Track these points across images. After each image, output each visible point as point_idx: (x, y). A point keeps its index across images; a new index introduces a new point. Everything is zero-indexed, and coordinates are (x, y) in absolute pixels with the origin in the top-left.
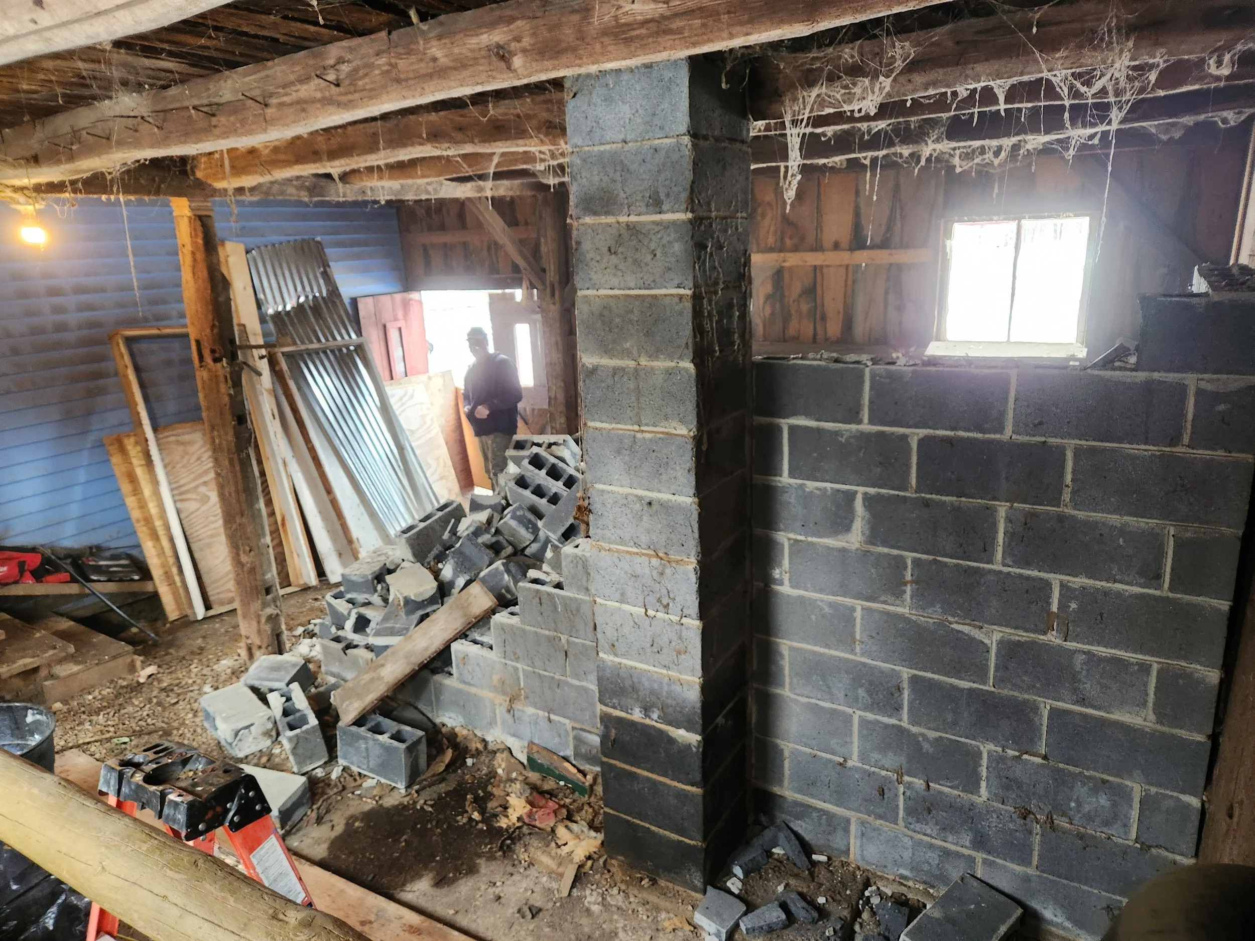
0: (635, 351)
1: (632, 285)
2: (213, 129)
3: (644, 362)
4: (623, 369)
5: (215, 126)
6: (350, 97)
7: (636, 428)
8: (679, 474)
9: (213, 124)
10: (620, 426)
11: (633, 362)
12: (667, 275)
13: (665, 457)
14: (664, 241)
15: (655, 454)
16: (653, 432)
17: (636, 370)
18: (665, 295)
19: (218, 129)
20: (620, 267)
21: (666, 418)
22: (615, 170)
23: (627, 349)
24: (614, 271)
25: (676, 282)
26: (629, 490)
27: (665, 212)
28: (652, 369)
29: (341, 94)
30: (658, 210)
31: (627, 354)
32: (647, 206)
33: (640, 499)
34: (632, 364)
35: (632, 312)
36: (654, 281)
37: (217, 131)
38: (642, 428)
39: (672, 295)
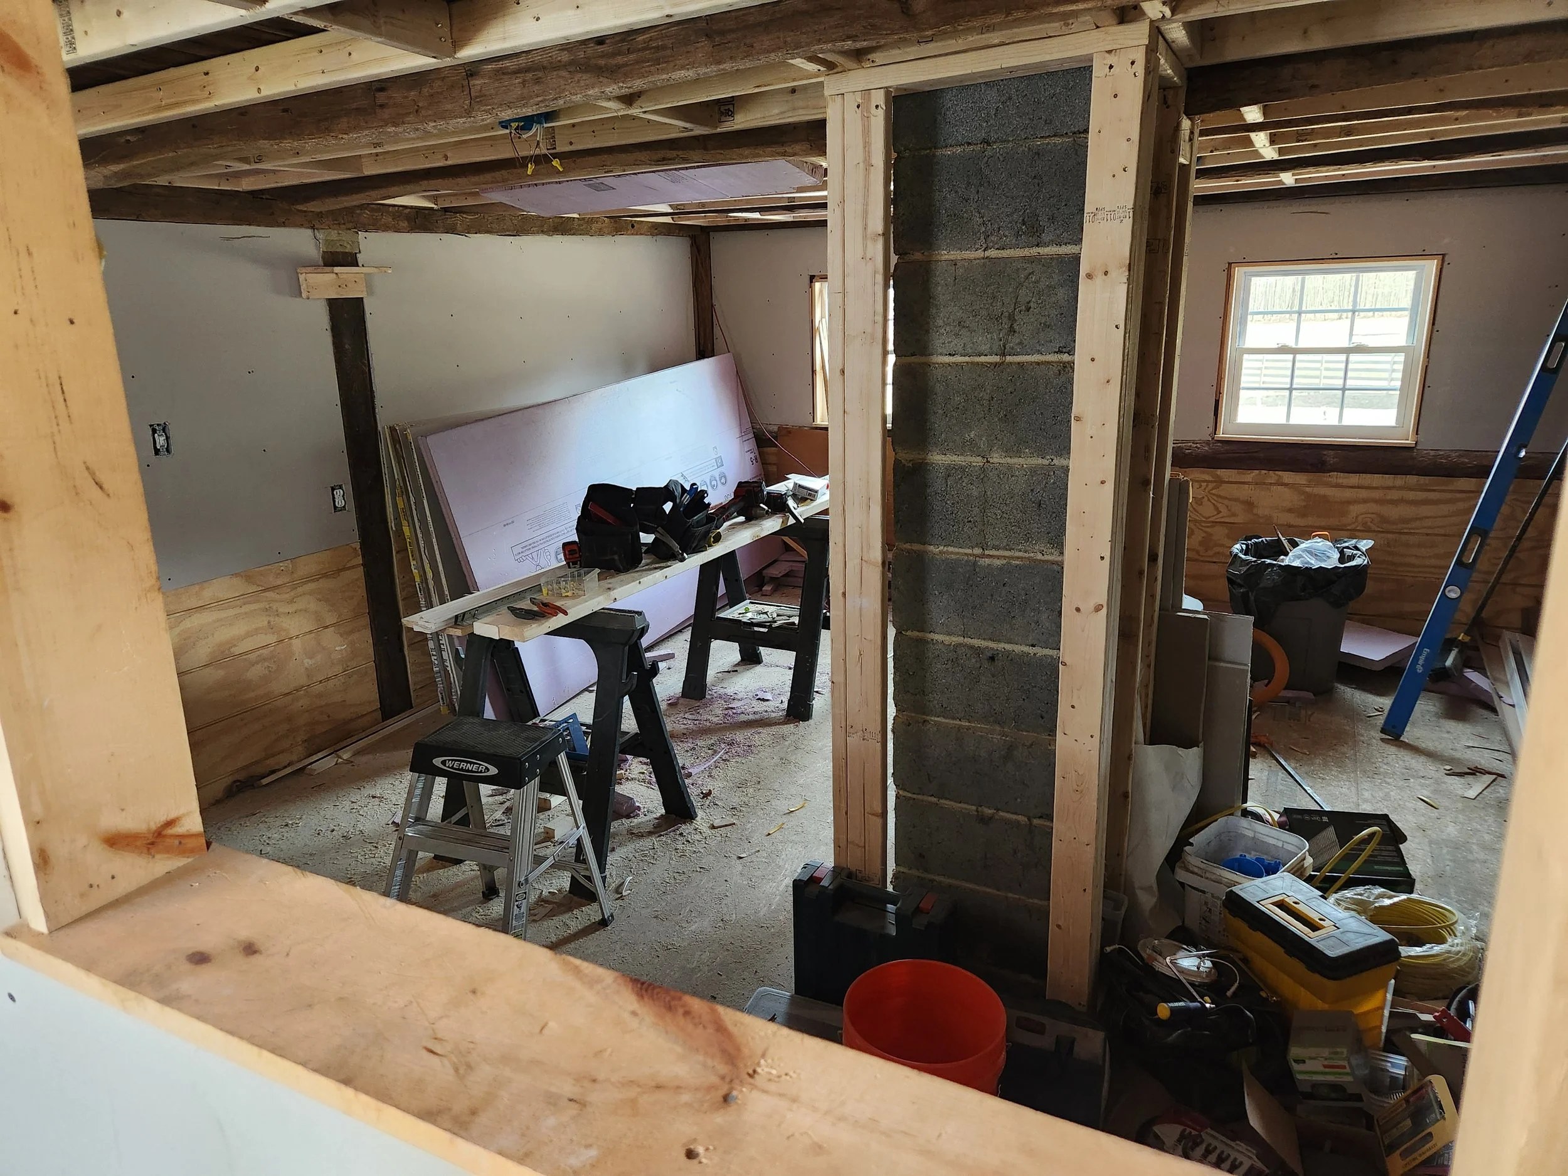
0: (983, 444)
1: (984, 348)
2: (378, 110)
3: (996, 458)
4: (962, 469)
5: (382, 106)
6: (620, 60)
7: (978, 551)
8: (1044, 616)
9: (379, 102)
10: (951, 549)
11: (979, 459)
12: (1042, 335)
13: (1023, 593)
14: (1042, 285)
15: (1007, 588)
16: (1005, 557)
17: (982, 469)
18: (1038, 364)
19: (387, 111)
20: (967, 324)
21: (1028, 538)
22: (969, 183)
23: (972, 441)
24: (957, 329)
25: (1057, 345)
26: (961, 640)
27: (1046, 245)
28: (1010, 467)
29: (603, 56)
30: (1033, 240)
31: (971, 447)
32: (1017, 235)
33: (978, 651)
34: (977, 461)
35: (981, 387)
36: (1020, 343)
37: (386, 114)
38: (987, 552)
39: (1048, 363)
